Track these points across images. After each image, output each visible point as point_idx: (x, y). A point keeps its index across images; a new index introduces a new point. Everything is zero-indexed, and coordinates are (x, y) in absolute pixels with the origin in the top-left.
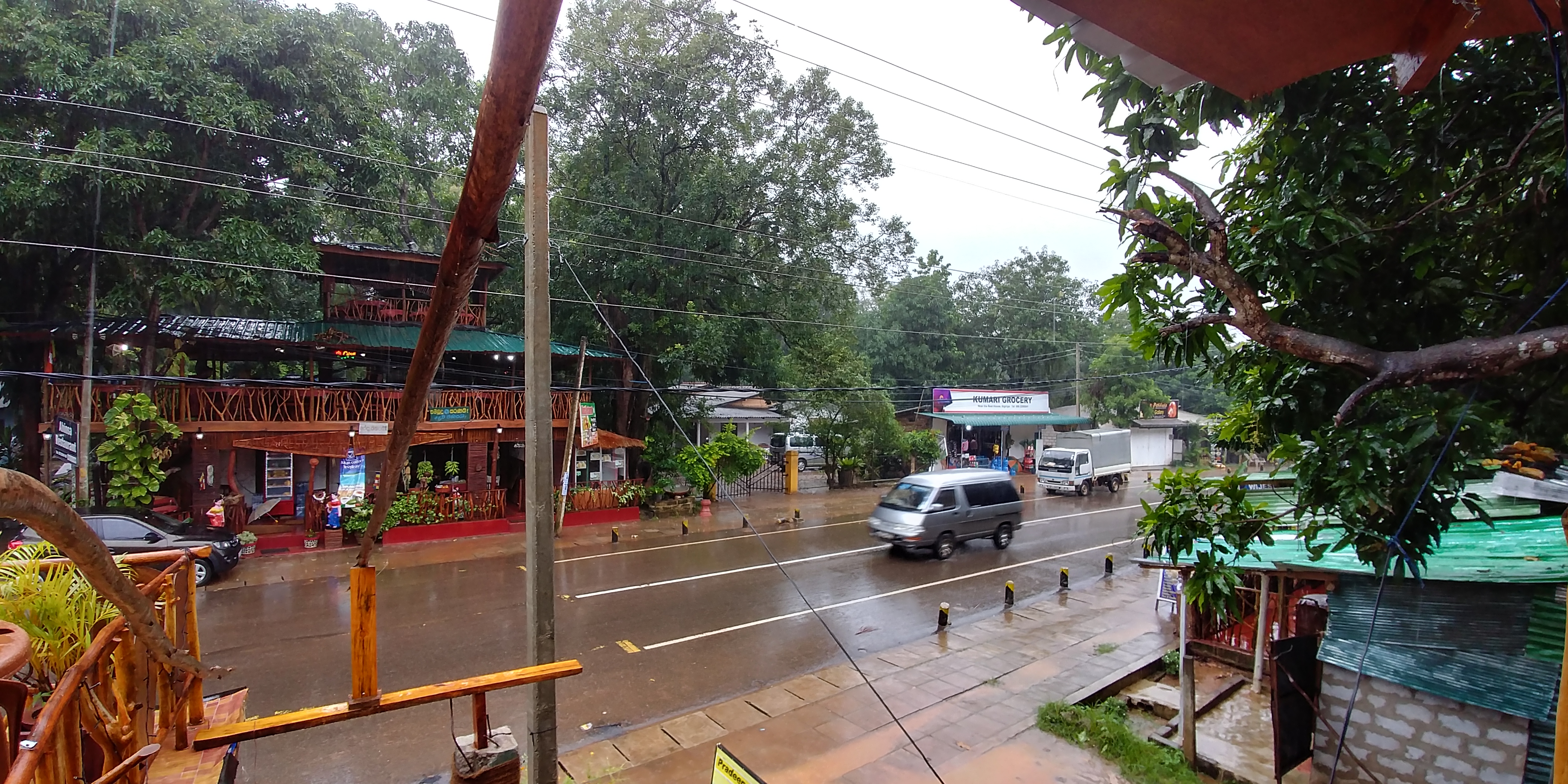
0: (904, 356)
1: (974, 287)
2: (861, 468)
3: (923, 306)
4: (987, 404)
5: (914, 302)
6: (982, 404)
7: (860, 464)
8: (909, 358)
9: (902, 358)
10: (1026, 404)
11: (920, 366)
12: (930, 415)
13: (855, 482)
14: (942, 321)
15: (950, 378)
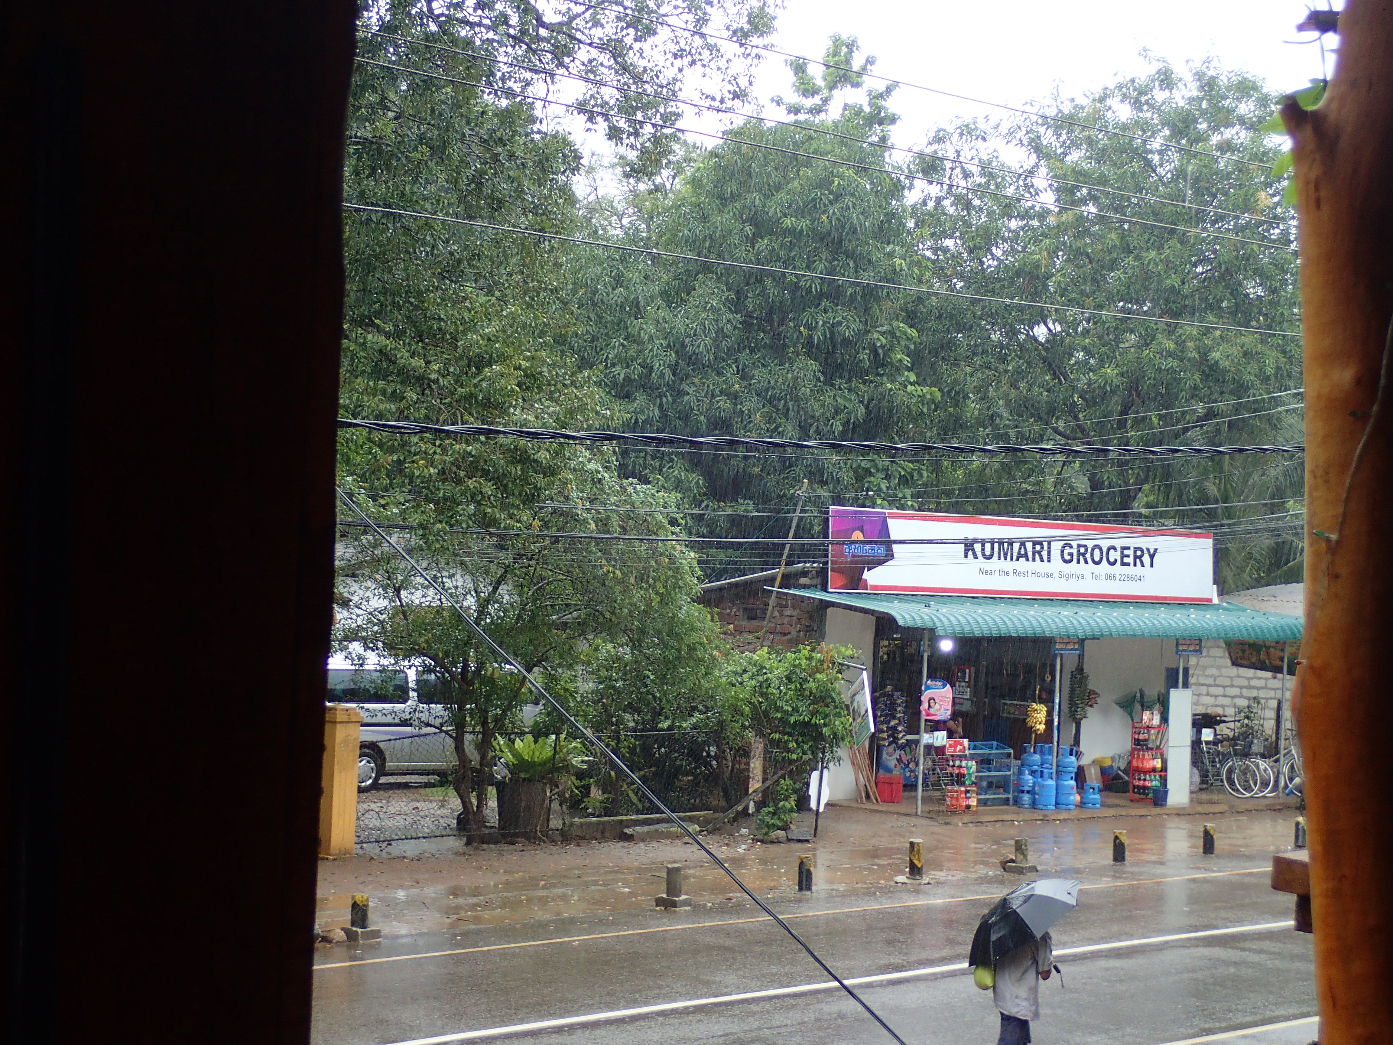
0: (735, 397)
1: (975, 169)
2: (580, 775)
3: (803, 224)
4: (1009, 565)
5: (773, 208)
6: (994, 564)
7: (576, 761)
8: (750, 404)
9: (724, 404)
10: (1138, 570)
11: (790, 433)
12: (820, 595)
13: (555, 823)
14: (867, 278)
15: (888, 477)
